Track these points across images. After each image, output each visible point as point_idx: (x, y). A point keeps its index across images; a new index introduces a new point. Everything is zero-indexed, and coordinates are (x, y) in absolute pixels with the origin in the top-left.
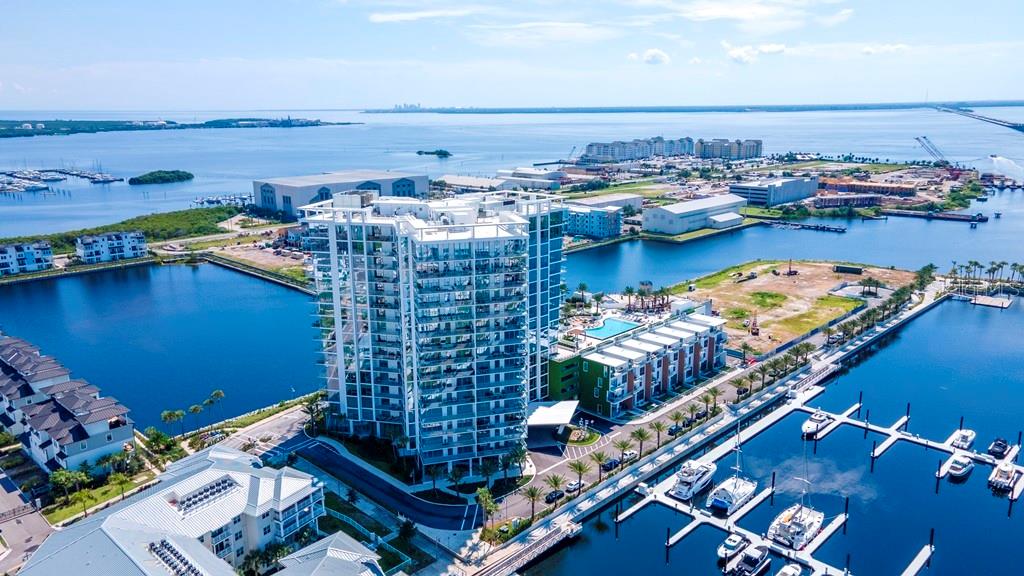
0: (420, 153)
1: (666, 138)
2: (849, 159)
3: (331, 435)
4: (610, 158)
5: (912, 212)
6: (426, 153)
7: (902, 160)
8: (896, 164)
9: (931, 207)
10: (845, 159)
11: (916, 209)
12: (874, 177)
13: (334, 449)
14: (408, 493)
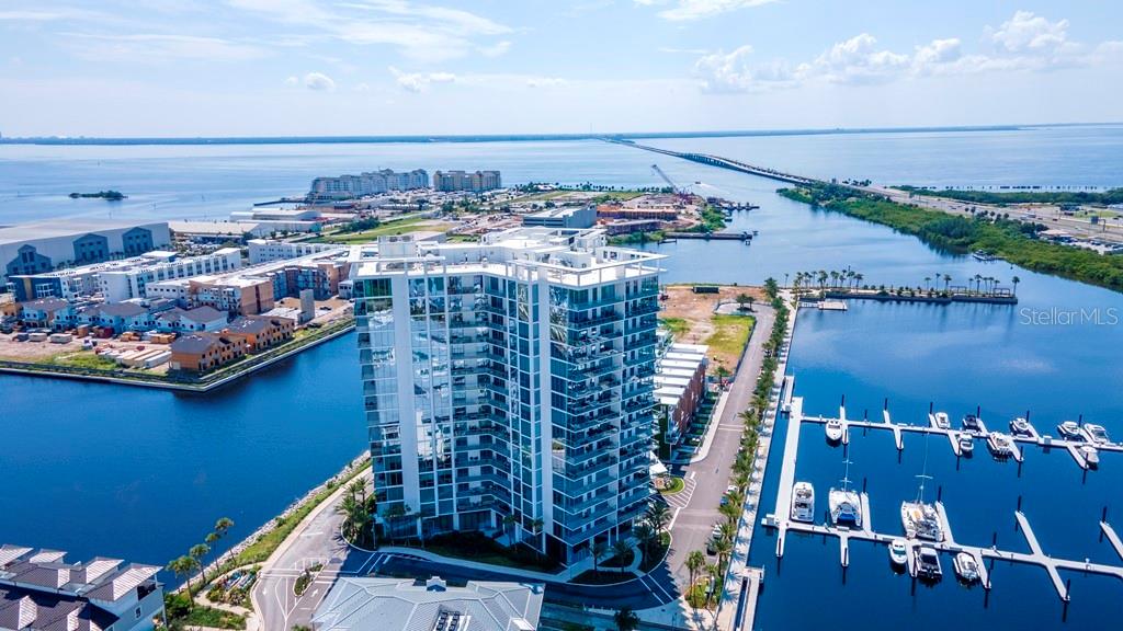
0: (74, 196)
1: (396, 170)
2: (587, 188)
3: (399, 543)
4: (347, 195)
5: (692, 234)
6: (84, 196)
7: (634, 187)
8: (629, 191)
9: (701, 229)
10: (584, 188)
11: (690, 231)
12: (626, 204)
13: (419, 558)
14: (564, 582)
